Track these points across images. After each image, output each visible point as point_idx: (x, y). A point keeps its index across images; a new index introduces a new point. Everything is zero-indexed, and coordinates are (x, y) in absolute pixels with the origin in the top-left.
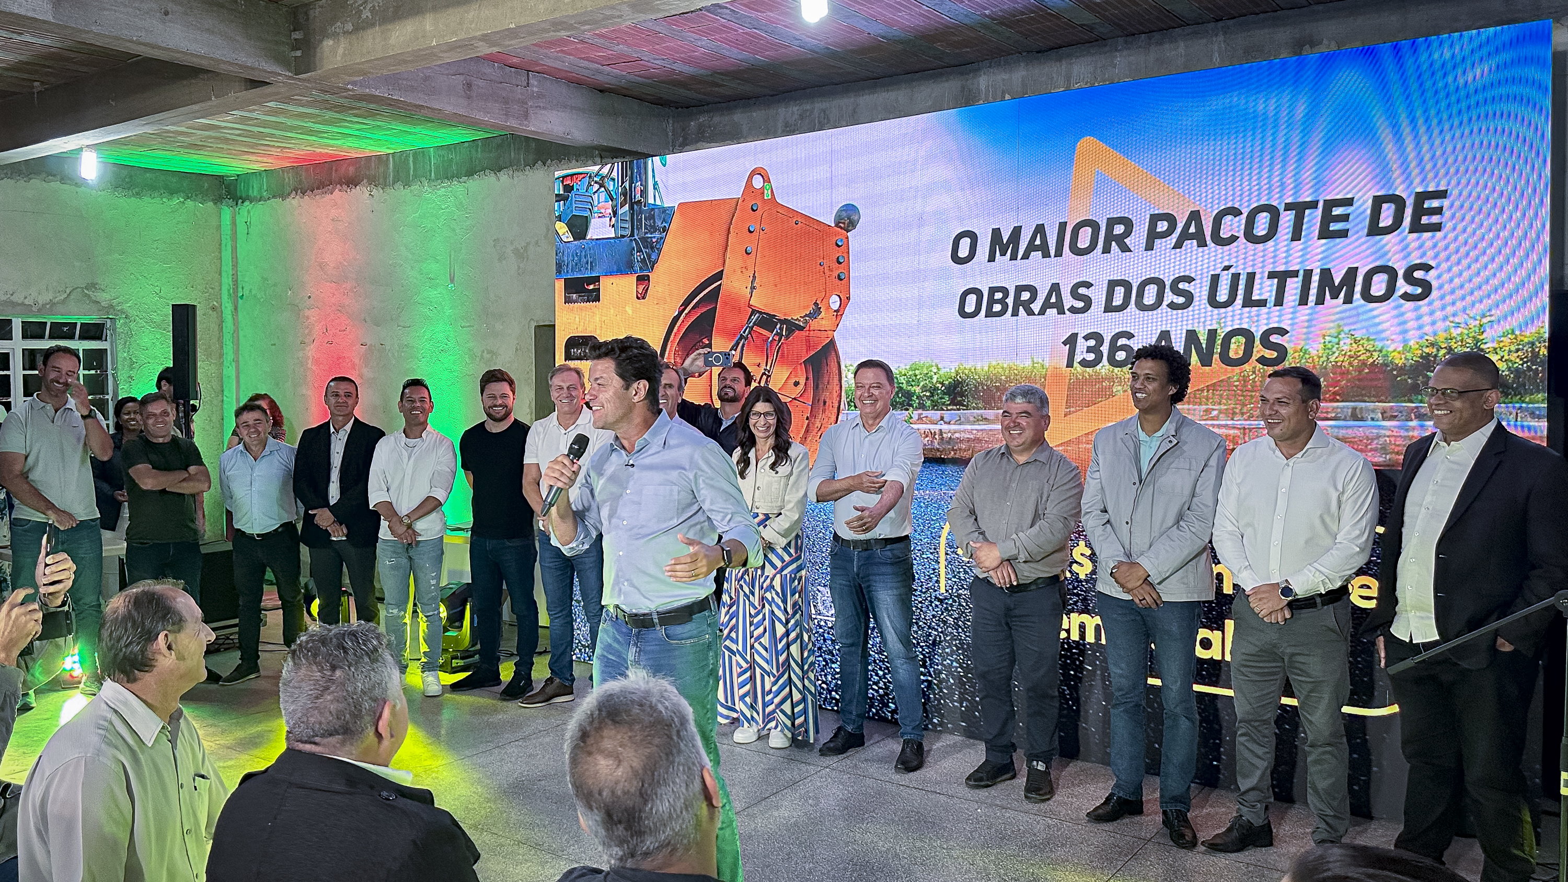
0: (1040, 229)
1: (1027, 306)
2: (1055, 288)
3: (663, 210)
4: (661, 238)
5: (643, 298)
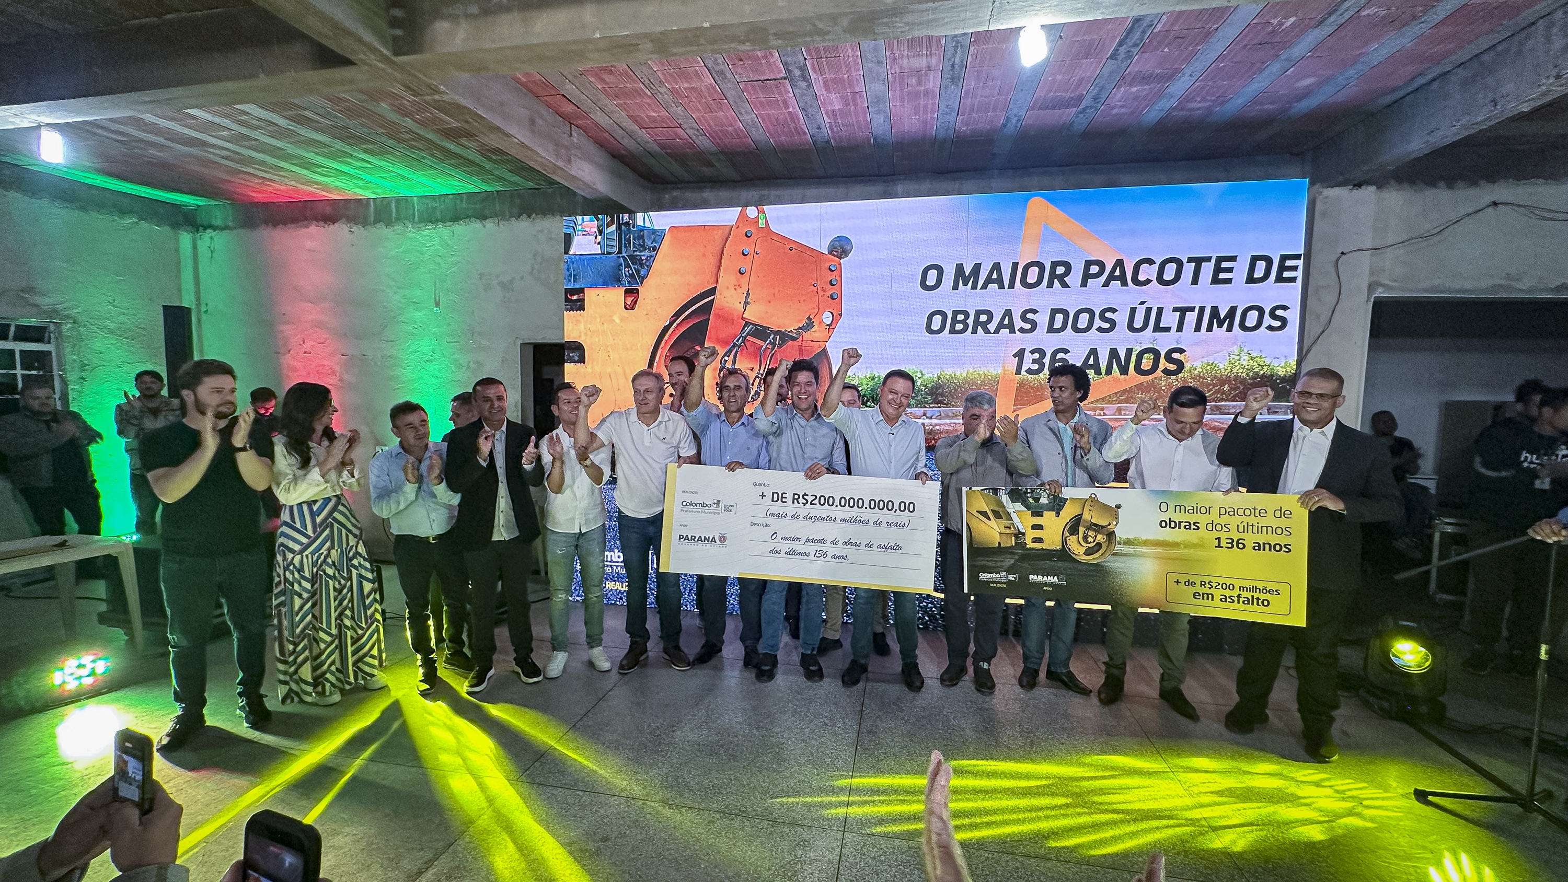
0: (997, 266)
1: (984, 325)
2: (1008, 313)
3: (654, 232)
4: (651, 256)
5: (632, 309)
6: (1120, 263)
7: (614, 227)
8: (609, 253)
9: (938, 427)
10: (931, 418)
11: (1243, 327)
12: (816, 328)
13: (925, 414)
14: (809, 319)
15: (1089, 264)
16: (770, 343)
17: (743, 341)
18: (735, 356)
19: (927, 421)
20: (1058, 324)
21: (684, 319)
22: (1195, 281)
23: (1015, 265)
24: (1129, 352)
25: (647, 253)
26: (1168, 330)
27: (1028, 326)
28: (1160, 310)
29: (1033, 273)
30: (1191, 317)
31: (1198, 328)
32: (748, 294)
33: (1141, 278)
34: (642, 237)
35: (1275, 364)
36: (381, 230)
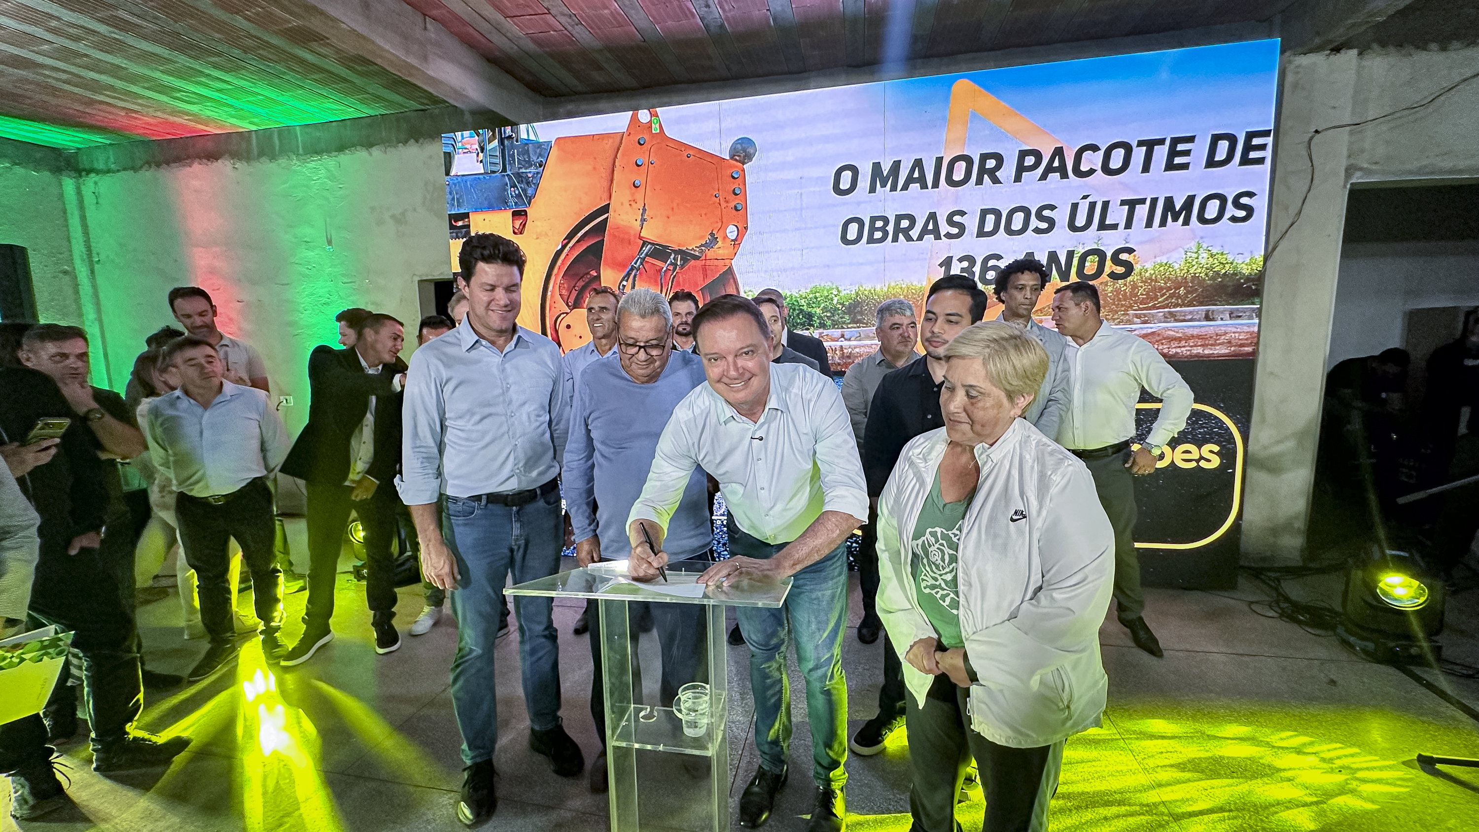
1: (906, 232)
2: (933, 216)
3: (539, 145)
4: (538, 173)
5: (521, 233)
6: (1059, 152)
7: (495, 143)
8: (494, 172)
9: (857, 350)
10: (850, 340)
11: (1202, 220)
12: (720, 244)
13: (843, 336)
14: (712, 234)
15: (1023, 154)
16: (672, 264)
17: (641, 263)
18: (634, 280)
19: (845, 343)
20: (989, 227)
21: (578, 241)
22: (1146, 168)
23: (939, 160)
24: (1070, 255)
25: (533, 170)
26: (1114, 227)
27: (955, 231)
28: (1106, 205)
29: (960, 170)
30: (1142, 211)
31: (1149, 224)
32: (644, 210)
33: (1084, 168)
34: (527, 152)
35: (1239, 260)
36: (266, 166)
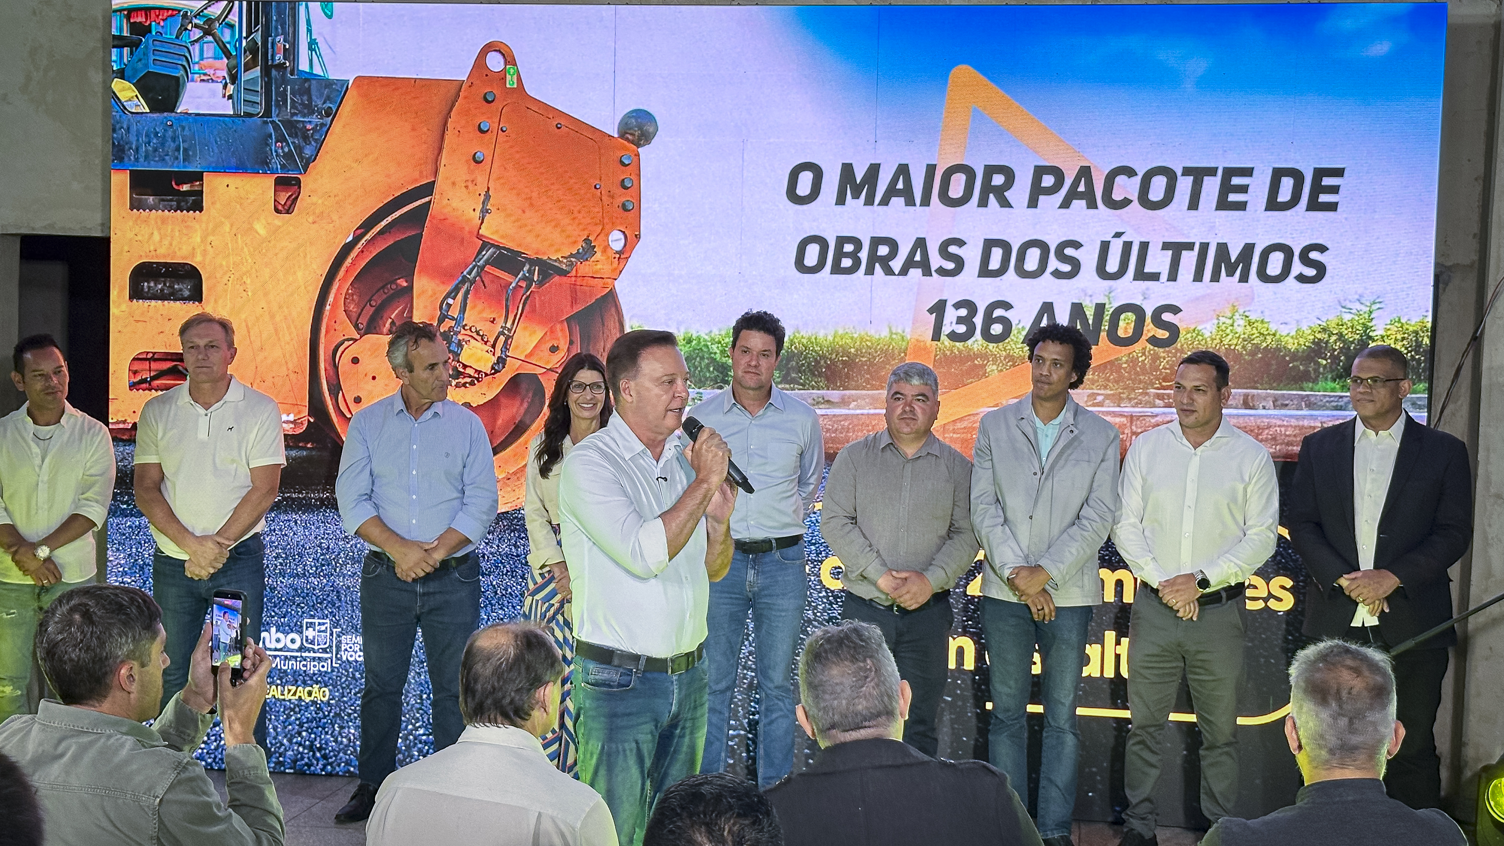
0: (903, 170)
1: (885, 262)
2: (921, 243)
3: (327, 83)
4: (323, 125)
5: (288, 212)
6: (1085, 172)
7: (257, 72)
8: (249, 115)
11: (1264, 277)
12: (598, 256)
14: (587, 241)
15: (1040, 172)
17: (478, 274)
20: (995, 263)
21: (387, 228)
22: (1194, 204)
23: (931, 169)
24: (1100, 309)
25: (315, 119)
26: (1155, 277)
27: (950, 266)
28: (1144, 246)
29: (958, 184)
30: (1189, 259)
31: (1198, 276)
32: (487, 196)
33: (1117, 196)
34: (308, 92)
